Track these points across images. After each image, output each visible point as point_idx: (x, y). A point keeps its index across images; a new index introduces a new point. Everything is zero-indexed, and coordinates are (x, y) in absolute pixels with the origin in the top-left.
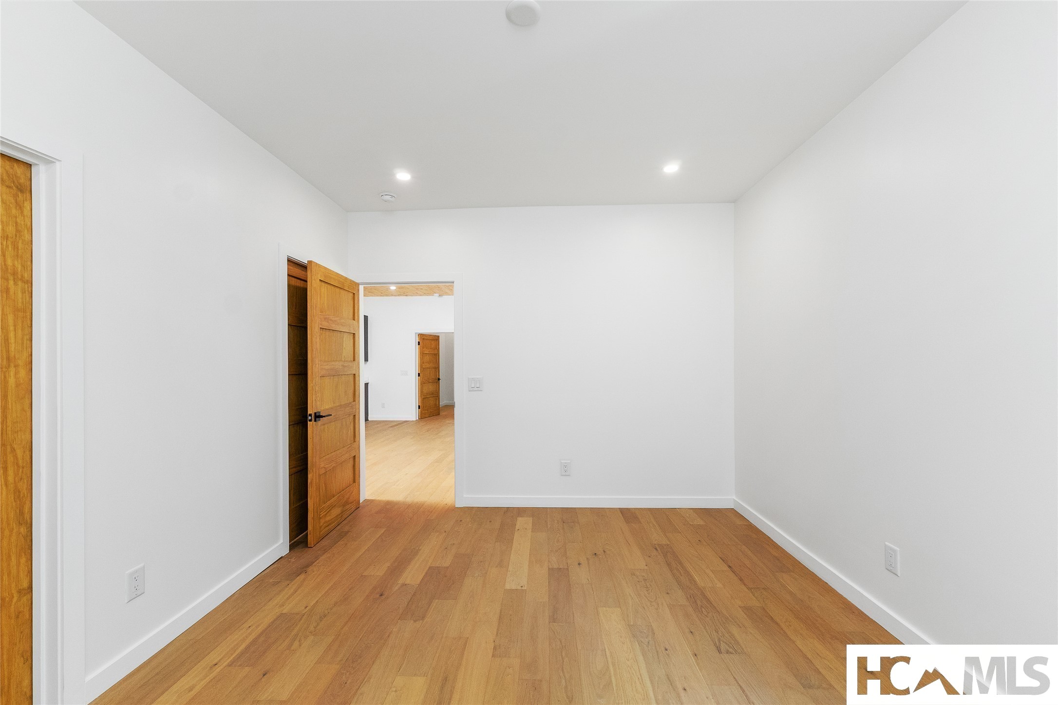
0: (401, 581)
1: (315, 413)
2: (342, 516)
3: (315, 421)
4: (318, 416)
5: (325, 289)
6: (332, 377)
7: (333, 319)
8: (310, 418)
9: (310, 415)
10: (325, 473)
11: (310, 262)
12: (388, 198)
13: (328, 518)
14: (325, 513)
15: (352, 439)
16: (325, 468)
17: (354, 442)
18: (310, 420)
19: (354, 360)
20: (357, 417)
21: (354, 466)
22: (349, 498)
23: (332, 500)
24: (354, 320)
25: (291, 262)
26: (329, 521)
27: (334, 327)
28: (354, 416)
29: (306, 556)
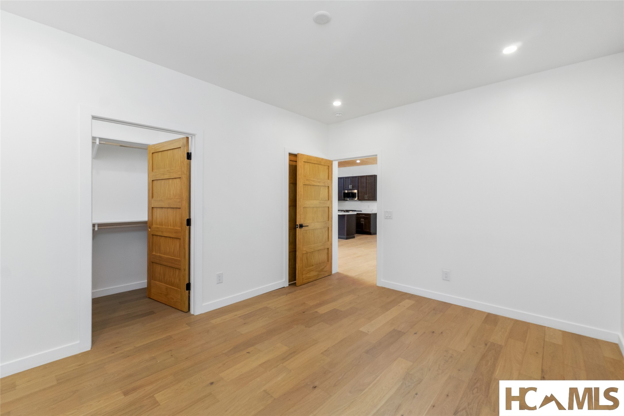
0: (316, 310)
1: (300, 224)
2: (318, 277)
3: (300, 228)
4: (301, 226)
5: (307, 166)
6: (312, 208)
7: (313, 180)
8: (297, 226)
9: (297, 225)
10: (307, 253)
11: (298, 154)
12: (338, 115)
13: (308, 275)
14: (306, 272)
15: (327, 239)
16: (306, 251)
17: (328, 241)
18: (297, 227)
19: (328, 200)
20: (330, 229)
21: (328, 254)
22: (323, 269)
23: (312, 267)
24: (329, 179)
25: (290, 154)
26: (308, 277)
27: (313, 183)
28: (328, 228)
29: (293, 289)
